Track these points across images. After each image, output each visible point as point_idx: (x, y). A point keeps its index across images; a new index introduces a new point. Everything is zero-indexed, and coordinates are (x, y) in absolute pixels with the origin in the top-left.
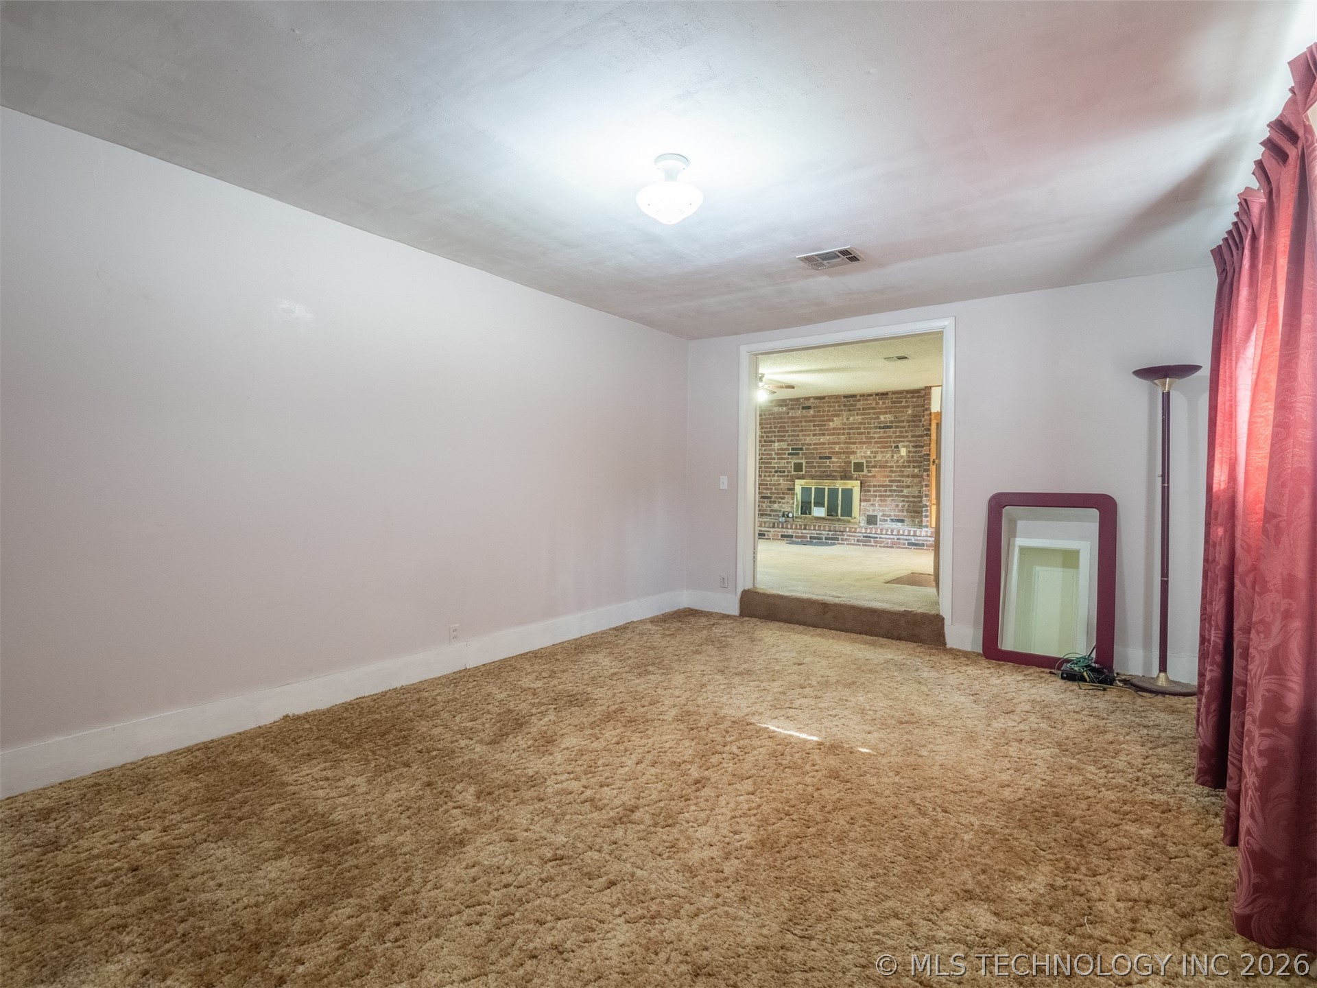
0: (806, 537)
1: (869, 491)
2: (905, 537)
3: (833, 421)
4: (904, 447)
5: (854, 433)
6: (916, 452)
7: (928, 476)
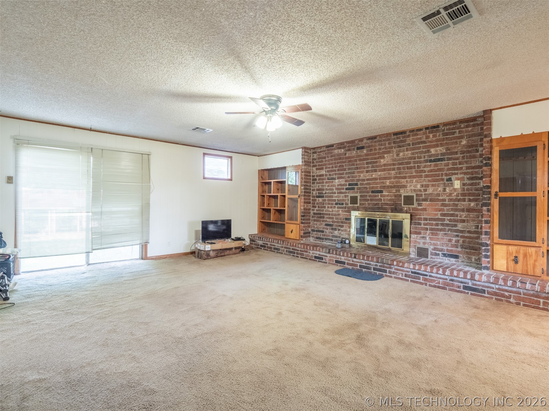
0: (356, 265)
1: (420, 224)
2: (460, 280)
3: (384, 158)
4: (458, 179)
5: (404, 168)
6: (472, 184)
7: (489, 211)
